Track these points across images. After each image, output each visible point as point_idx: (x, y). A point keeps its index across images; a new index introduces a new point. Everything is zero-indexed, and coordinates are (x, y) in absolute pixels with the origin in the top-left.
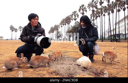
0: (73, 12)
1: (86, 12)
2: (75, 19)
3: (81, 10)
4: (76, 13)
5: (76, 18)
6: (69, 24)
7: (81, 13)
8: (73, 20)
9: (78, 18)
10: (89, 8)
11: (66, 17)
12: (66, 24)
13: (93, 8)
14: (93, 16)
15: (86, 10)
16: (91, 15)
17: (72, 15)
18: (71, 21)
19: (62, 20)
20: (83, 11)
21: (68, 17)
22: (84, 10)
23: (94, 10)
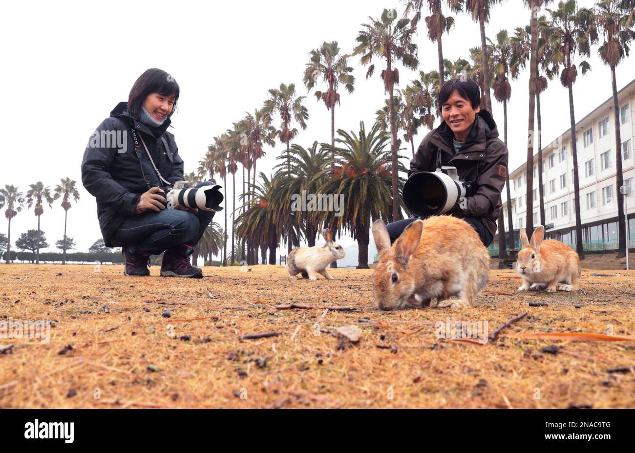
0: (273, 92)
1: (350, 88)
2: (286, 136)
3: (323, 75)
4: (293, 98)
5: (291, 127)
6: (249, 165)
7: (318, 94)
8: (273, 144)
9: (304, 126)
10: (364, 60)
11: (236, 125)
12: (233, 169)
13: (389, 61)
14: (394, 118)
15: (351, 79)
16: (379, 112)
17: (269, 106)
18: (265, 147)
19: (214, 142)
20: (332, 81)
21: (244, 126)
22: (336, 75)
23: (393, 69)
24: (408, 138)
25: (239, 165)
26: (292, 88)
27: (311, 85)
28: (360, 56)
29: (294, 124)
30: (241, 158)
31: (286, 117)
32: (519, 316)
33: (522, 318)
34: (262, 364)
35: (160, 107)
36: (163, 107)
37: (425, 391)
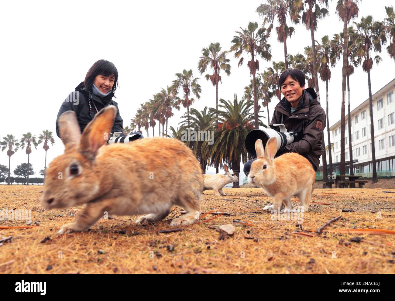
0: (178, 75)
1: (228, 72)
2: (187, 103)
3: (210, 64)
4: (192, 79)
5: (190, 98)
6: (163, 122)
7: (207, 76)
8: (178, 108)
9: (198, 97)
10: (237, 55)
11: (155, 96)
12: (153, 124)
13: (253, 55)
14: (256, 92)
15: (229, 66)
16: (246, 88)
17: (176, 84)
18: (174, 110)
19: (140, 107)
20: (216, 68)
21: (160, 96)
22: (219, 64)
23: (255, 61)
24: (265, 104)
25: (157, 122)
26: (190, 72)
27: (203, 71)
28: (234, 52)
29: (192, 95)
30: (158, 117)
31: (187, 91)
32: (336, 218)
33: (338, 219)
34: (171, 249)
35: (104, 84)
36: (105, 84)
37: (276, 266)
